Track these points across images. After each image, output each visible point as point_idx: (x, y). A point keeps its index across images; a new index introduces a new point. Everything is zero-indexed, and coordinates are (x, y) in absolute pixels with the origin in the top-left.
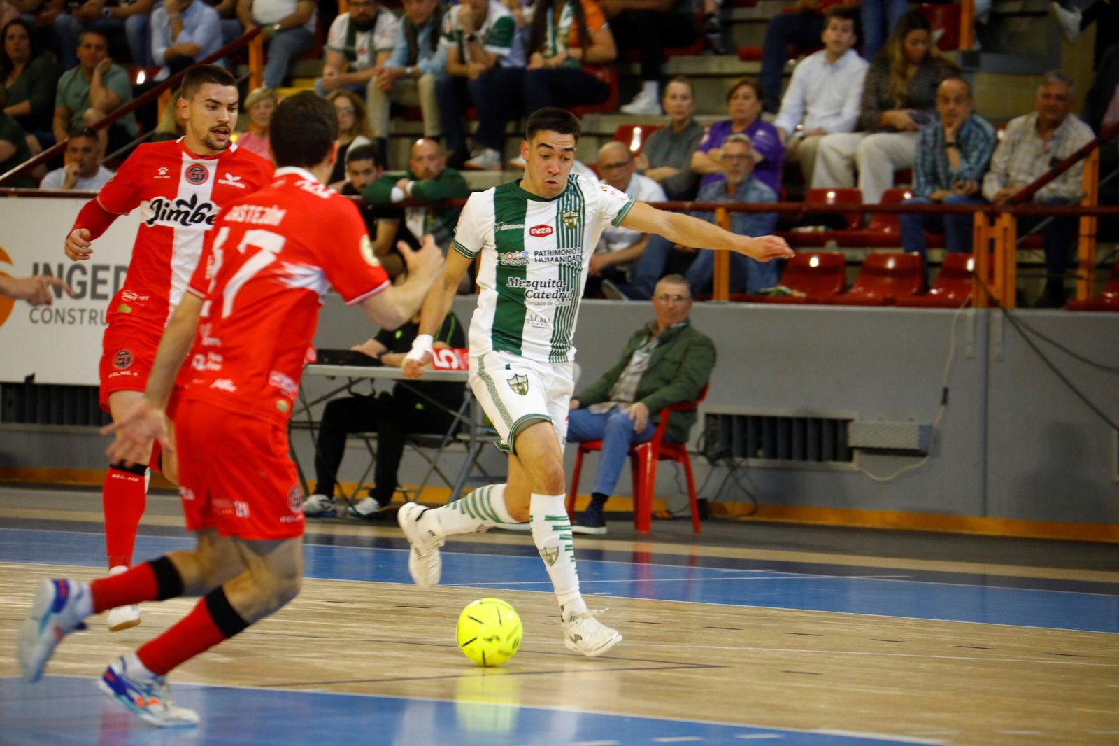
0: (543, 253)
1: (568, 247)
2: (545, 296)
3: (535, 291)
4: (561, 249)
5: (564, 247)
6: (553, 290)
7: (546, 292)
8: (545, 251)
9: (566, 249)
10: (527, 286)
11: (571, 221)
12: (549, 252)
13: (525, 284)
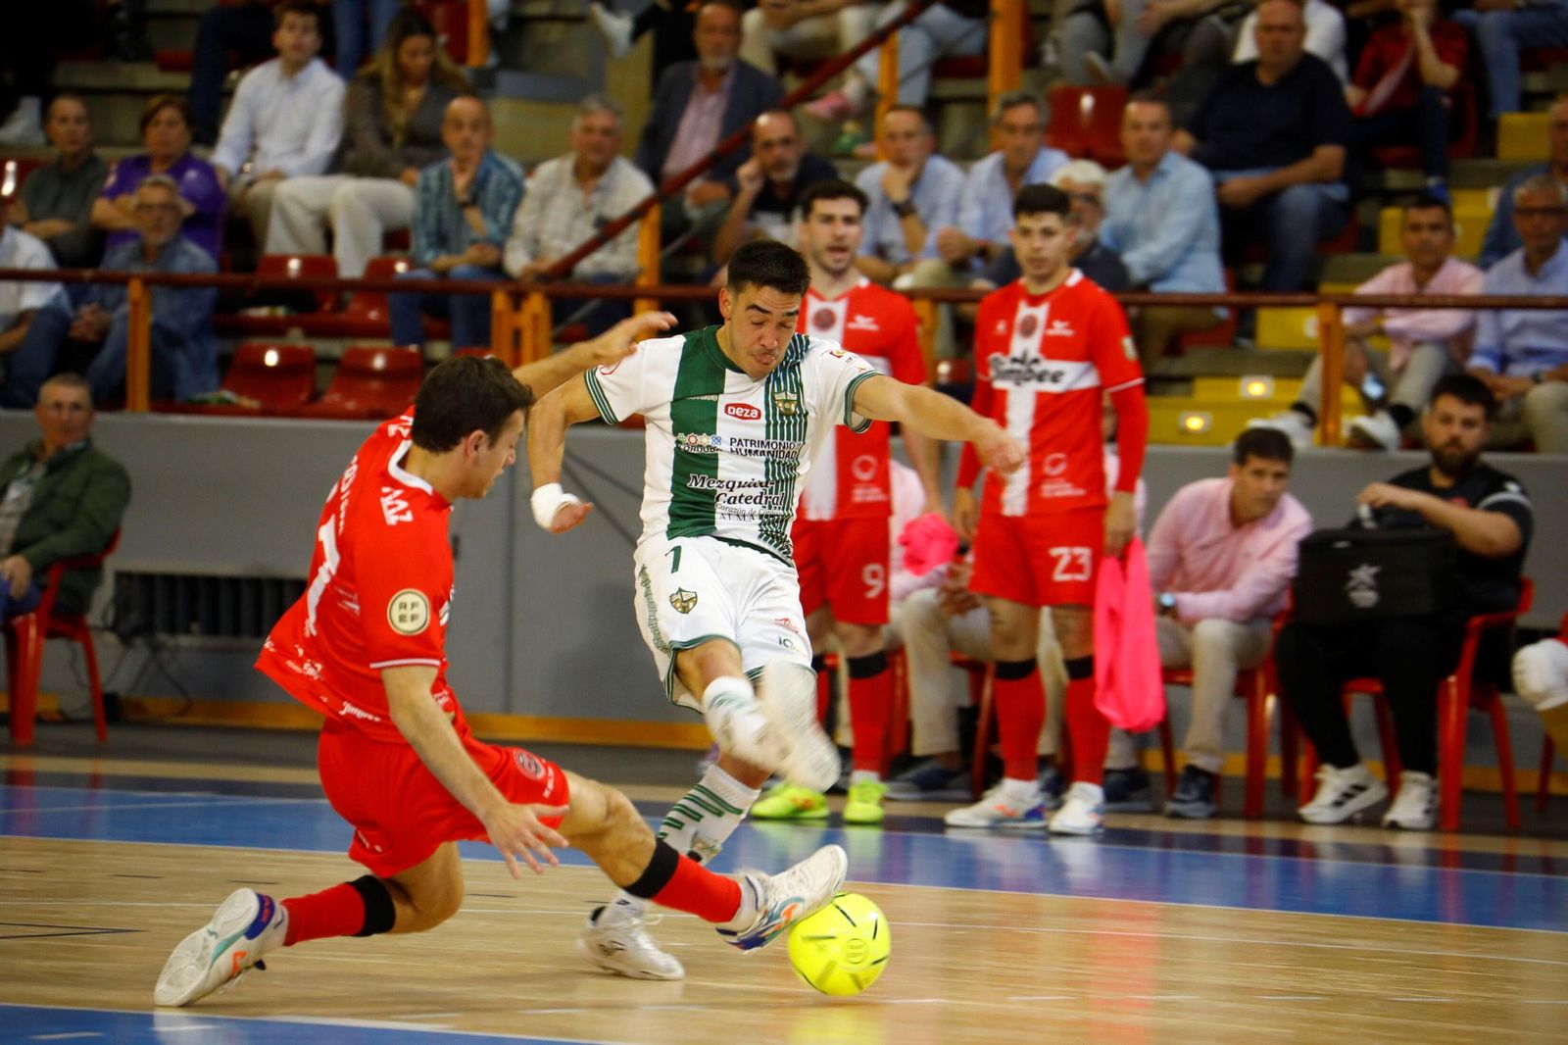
0: (744, 442)
1: (782, 438)
2: (743, 500)
3: (730, 494)
4: (771, 440)
5: (775, 437)
6: (756, 492)
7: (746, 495)
8: (746, 441)
9: (778, 441)
10: (719, 487)
11: (787, 405)
12: (753, 442)
13: (715, 485)
